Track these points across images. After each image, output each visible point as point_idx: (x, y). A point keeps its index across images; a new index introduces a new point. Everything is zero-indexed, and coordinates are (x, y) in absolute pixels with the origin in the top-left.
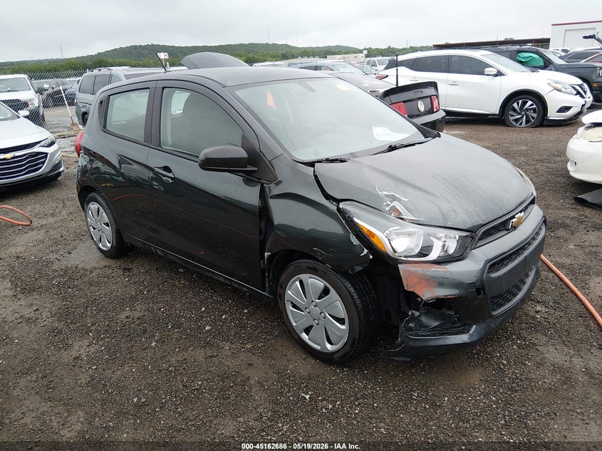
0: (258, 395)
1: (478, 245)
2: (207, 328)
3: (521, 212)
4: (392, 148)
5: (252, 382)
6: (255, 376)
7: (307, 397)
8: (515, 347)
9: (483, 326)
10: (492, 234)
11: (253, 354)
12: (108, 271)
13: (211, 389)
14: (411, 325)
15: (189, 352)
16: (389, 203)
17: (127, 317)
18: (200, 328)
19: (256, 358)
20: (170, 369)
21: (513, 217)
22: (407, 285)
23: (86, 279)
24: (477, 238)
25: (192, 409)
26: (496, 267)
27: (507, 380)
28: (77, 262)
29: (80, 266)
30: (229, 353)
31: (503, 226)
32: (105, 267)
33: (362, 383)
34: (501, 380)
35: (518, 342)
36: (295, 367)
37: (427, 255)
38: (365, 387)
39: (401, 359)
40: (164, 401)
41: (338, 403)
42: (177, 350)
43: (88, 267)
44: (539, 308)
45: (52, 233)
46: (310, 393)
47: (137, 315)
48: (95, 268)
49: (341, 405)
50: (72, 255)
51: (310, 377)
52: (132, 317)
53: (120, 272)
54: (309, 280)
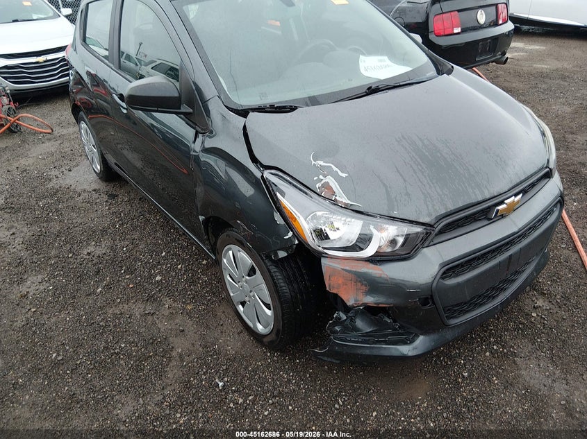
0: (173, 372)
1: (435, 242)
2: (158, 278)
3: (516, 195)
4: (372, 91)
5: (174, 354)
6: (180, 346)
7: (221, 384)
8: (488, 354)
9: (434, 337)
10: (462, 226)
11: (190, 317)
12: (95, 196)
13: (130, 356)
14: (337, 328)
15: (130, 304)
16: (321, 177)
17: (89, 254)
18: (151, 276)
19: (191, 323)
20: (101, 324)
21: (502, 202)
22: (329, 286)
23: (71, 203)
24: (433, 234)
25: (102, 378)
26: (458, 270)
27: (458, 400)
28: (72, 183)
29: (73, 187)
30: (167, 313)
31: (484, 213)
32: (94, 190)
33: (288, 375)
34: (451, 400)
35: (495, 347)
36: (225, 342)
37: (362, 249)
38: (289, 381)
39: (329, 360)
40: (78, 362)
41: (250, 398)
42: (119, 300)
43: (79, 189)
44: (540, 303)
45: (66, 144)
46: (226, 379)
47: (99, 251)
48: (84, 191)
49: (253, 401)
50: (71, 173)
51: (233, 359)
52: (93, 254)
53: (106, 198)
54: (238, 253)
